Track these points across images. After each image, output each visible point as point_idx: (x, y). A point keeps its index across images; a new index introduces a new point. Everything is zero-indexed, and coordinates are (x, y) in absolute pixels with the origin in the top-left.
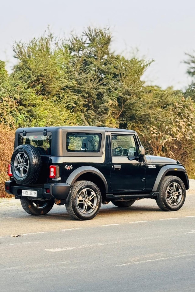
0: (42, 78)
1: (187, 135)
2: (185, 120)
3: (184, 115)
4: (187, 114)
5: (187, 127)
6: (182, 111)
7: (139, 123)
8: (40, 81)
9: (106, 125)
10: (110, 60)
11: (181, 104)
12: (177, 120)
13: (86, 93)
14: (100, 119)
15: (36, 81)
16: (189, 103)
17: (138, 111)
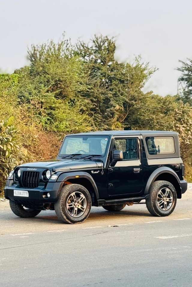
0: (60, 83)
1: (186, 140)
2: (185, 125)
3: (184, 121)
4: (187, 119)
5: (186, 132)
6: (181, 116)
7: (141, 127)
8: (58, 85)
9: (112, 128)
10: (116, 67)
11: (181, 110)
12: (177, 125)
13: (95, 98)
14: (106, 123)
15: (54, 86)
16: (188, 110)
17: (142, 116)
